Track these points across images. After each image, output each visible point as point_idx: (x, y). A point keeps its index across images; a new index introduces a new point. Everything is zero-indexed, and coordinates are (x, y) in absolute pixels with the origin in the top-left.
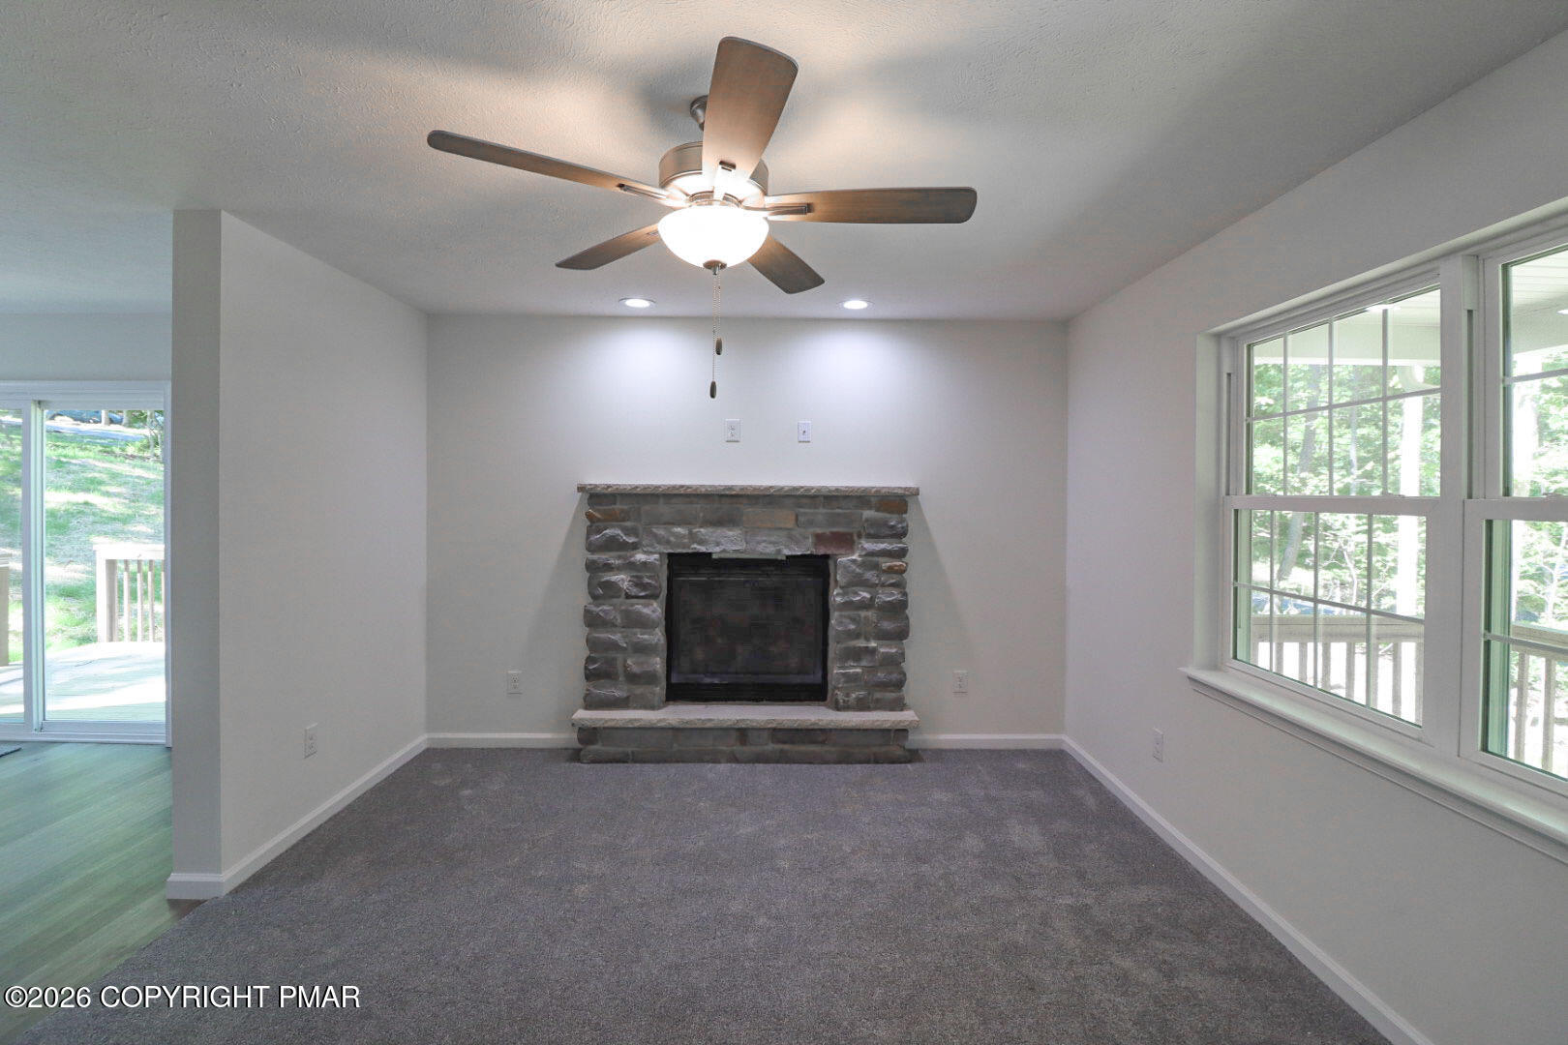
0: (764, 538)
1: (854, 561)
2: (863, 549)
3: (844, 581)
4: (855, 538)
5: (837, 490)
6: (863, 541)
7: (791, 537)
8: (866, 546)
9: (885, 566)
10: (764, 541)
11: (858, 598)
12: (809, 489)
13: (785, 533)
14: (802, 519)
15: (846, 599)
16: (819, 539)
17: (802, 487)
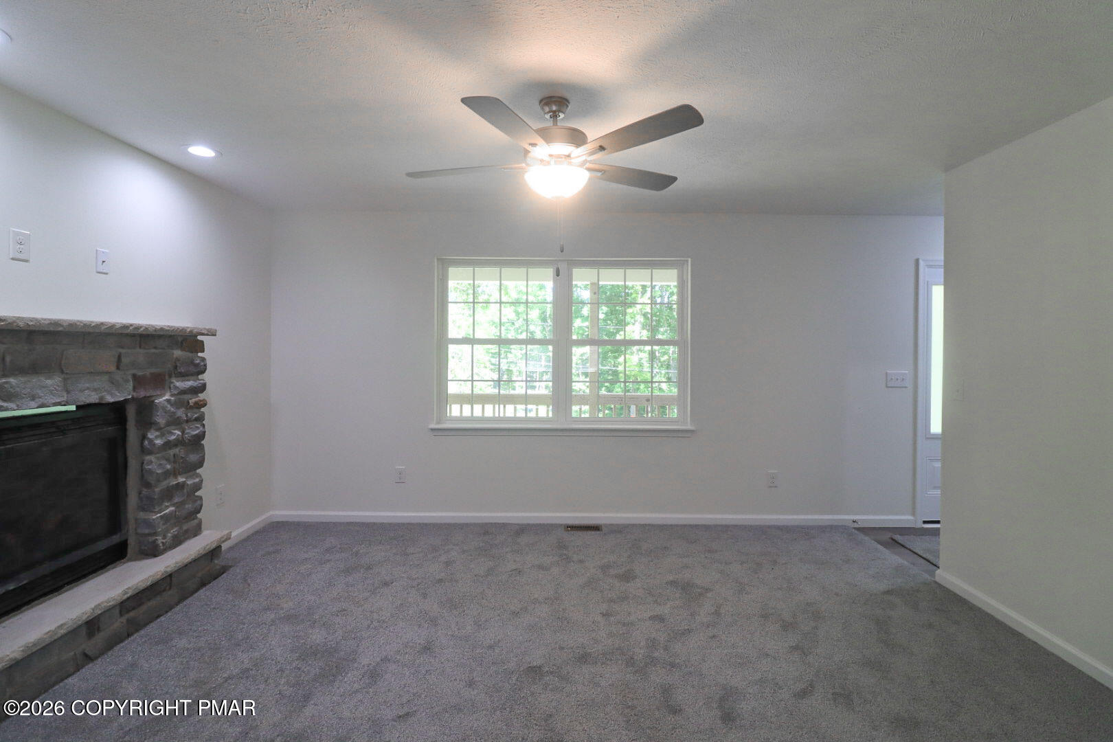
0: (87, 385)
1: (168, 401)
2: (176, 387)
3: (164, 422)
4: (167, 377)
5: (162, 329)
6: (174, 380)
7: (112, 382)
8: (178, 384)
9: (192, 402)
10: (88, 388)
11: (173, 437)
12: (138, 328)
13: (106, 377)
14: (125, 360)
15: (165, 440)
16: (139, 381)
17: (131, 325)
